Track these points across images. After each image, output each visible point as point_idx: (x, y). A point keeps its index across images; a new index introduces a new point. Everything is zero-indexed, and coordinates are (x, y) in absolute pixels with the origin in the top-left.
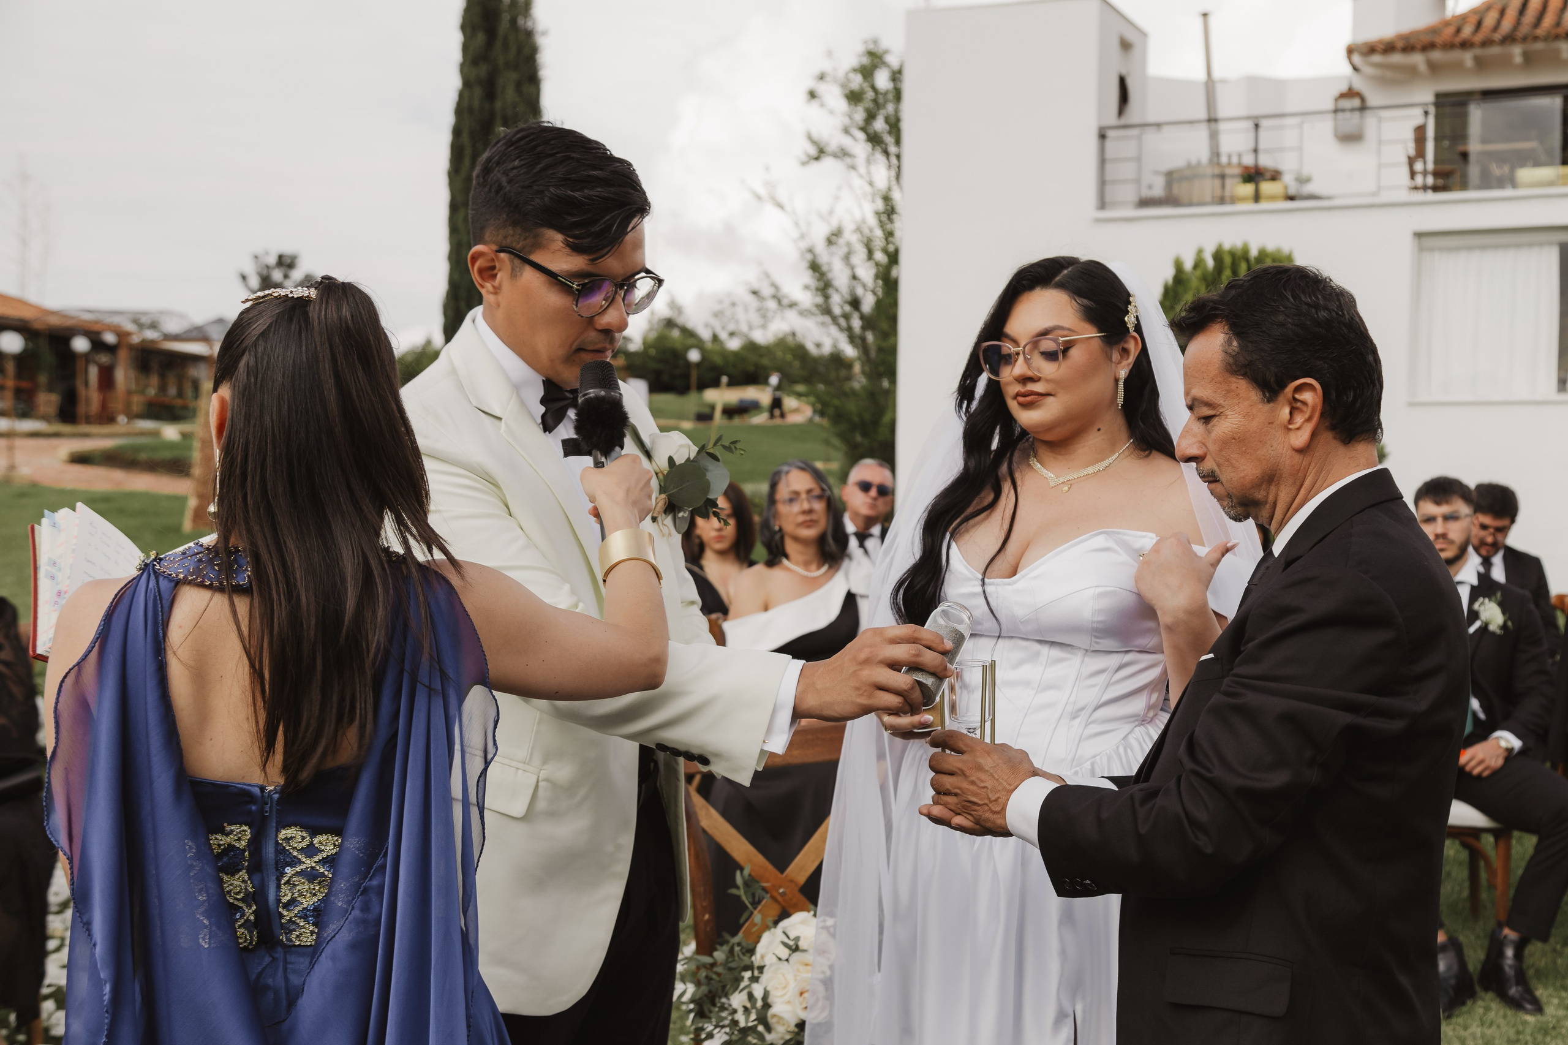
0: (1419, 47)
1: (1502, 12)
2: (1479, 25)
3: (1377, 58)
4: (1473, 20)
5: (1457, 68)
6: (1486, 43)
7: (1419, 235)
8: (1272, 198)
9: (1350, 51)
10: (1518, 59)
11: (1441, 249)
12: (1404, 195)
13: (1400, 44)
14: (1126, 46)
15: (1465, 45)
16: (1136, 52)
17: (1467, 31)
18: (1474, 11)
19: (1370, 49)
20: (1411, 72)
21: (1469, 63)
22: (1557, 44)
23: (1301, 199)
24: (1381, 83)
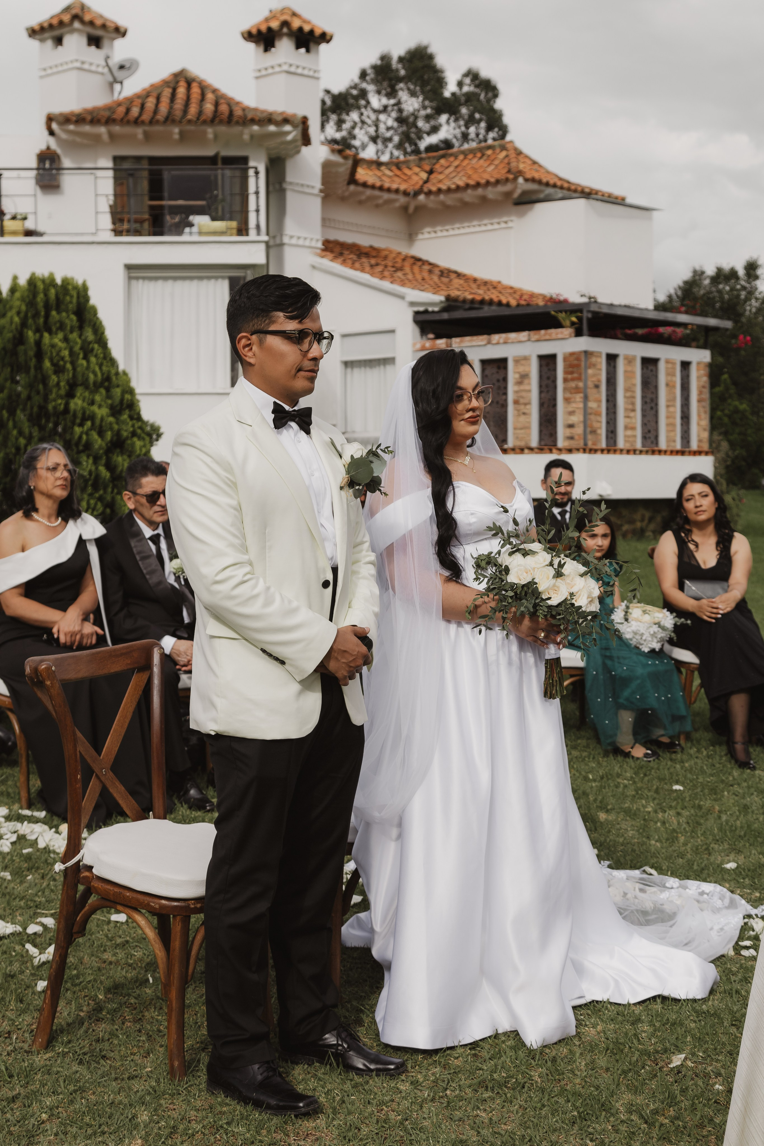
0: (103, 120)
1: (158, 99)
2: (142, 107)
4: (138, 102)
6: (152, 122)
7: (129, 267)
8: (14, 233)
9: (50, 119)
10: (176, 137)
11: (144, 278)
12: (109, 236)
13: (89, 118)
15: (137, 122)
17: (135, 111)
18: (138, 96)
19: (66, 119)
21: (140, 136)
22: (203, 128)
23: (40, 234)
24: (73, 145)
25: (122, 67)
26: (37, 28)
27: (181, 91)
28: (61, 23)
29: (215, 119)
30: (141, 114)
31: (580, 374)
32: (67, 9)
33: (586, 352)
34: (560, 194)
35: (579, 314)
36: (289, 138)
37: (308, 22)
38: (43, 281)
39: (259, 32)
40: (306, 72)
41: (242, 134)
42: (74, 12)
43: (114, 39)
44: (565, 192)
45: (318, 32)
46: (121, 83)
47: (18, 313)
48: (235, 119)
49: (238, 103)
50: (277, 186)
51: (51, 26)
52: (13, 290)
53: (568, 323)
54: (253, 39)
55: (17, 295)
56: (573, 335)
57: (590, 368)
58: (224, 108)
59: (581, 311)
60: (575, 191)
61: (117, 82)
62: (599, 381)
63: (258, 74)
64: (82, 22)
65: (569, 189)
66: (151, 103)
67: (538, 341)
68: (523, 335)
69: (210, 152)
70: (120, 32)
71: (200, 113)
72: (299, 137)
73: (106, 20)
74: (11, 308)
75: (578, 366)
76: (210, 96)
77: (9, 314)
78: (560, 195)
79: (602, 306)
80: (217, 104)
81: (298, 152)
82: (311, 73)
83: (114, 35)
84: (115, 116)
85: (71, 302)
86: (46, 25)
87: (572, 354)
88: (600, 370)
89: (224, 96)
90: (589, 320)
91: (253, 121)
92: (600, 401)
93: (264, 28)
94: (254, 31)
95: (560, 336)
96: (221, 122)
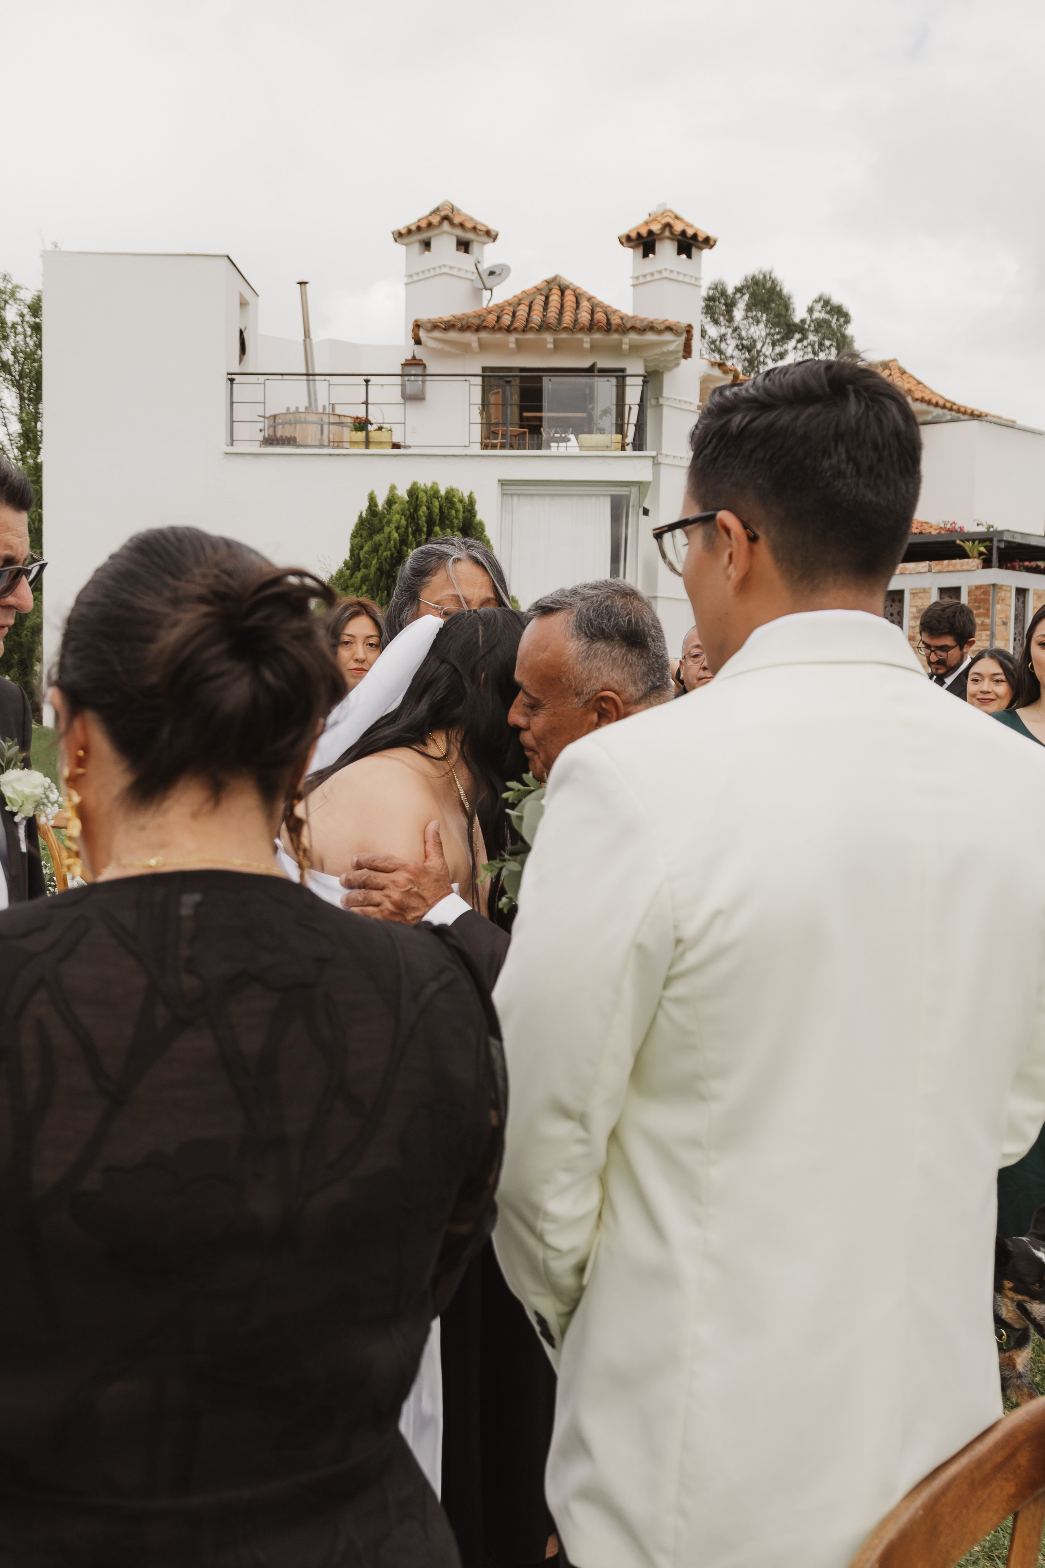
0: (473, 327)
1: (530, 307)
2: (514, 314)
3: (437, 334)
4: (509, 311)
5: (501, 348)
6: (524, 331)
7: (503, 483)
8: (380, 443)
9: (417, 326)
10: (550, 346)
11: (519, 495)
12: (477, 449)
13: (456, 324)
14: (243, 304)
15: (509, 330)
16: (251, 307)
17: (506, 319)
19: (435, 326)
20: (465, 348)
21: (512, 345)
22: (580, 336)
23: (406, 447)
24: (440, 354)
25: (492, 273)
26: (404, 231)
27: (555, 298)
28: (430, 225)
29: (592, 327)
30: (512, 322)
31: (988, 610)
32: (436, 211)
33: (994, 585)
34: (949, 415)
35: (988, 544)
36: (671, 347)
37: (691, 226)
38: (426, 492)
39: (639, 235)
40: (687, 280)
41: (620, 343)
42: (443, 213)
43: (484, 243)
44: (953, 413)
45: (701, 237)
46: (491, 290)
47: (397, 528)
48: (614, 327)
49: (615, 311)
50: (653, 402)
51: (419, 228)
52: (390, 502)
53: (976, 554)
54: (632, 244)
55: (396, 507)
56: (980, 566)
57: (998, 603)
58: (600, 316)
59: (991, 540)
60: (965, 413)
61: (486, 289)
62: (1007, 617)
63: (636, 282)
64: (452, 224)
65: (958, 411)
66: (522, 311)
67: (940, 572)
68: (923, 566)
69: (586, 364)
70: (490, 235)
71: (576, 320)
72: (682, 348)
73: (477, 223)
74: (389, 522)
75: (986, 601)
76: (585, 304)
77: (387, 529)
78: (949, 417)
79: (1015, 535)
80: (592, 313)
81: (677, 365)
82: (693, 281)
83: (485, 239)
84: (485, 324)
85: (457, 517)
86: (413, 228)
87: (978, 587)
88: (1010, 605)
89: (599, 304)
90: (998, 548)
91: (633, 328)
92: (1008, 640)
93: (644, 232)
94: (634, 235)
95: (965, 567)
96: (600, 329)
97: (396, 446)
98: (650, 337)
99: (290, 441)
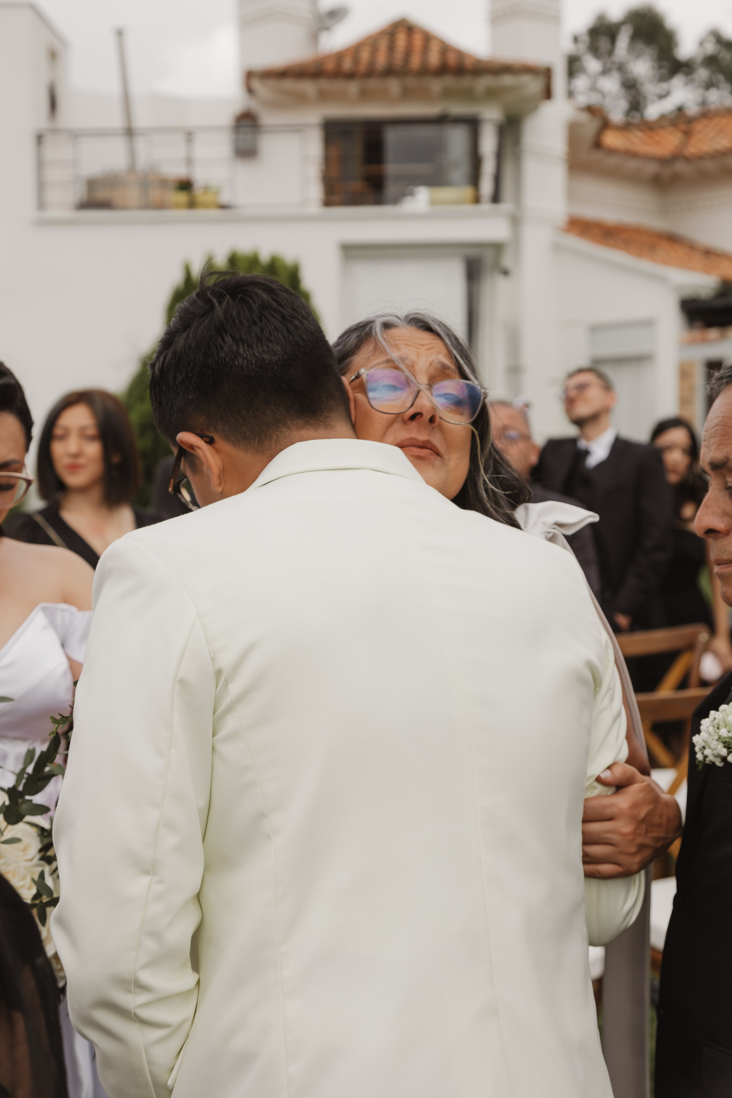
0: (310, 75)
1: (374, 51)
2: (356, 60)
3: (273, 83)
4: (351, 56)
5: (341, 97)
6: (368, 76)
7: (345, 247)
8: (207, 205)
9: (250, 74)
10: (396, 93)
11: (362, 259)
12: (319, 209)
14: (53, 55)
15: (350, 76)
16: (62, 62)
17: (348, 66)
18: (350, 49)
19: (269, 75)
20: (303, 97)
21: (355, 93)
22: (430, 80)
23: (235, 208)
24: (274, 105)
25: (331, 14)
29: (442, 70)
30: (354, 66)
36: (530, 90)
40: (547, 12)
41: (475, 87)
46: (329, 30)
48: (467, 71)
49: (468, 55)
58: (452, 59)
61: (324, 29)
63: (495, 17)
69: (436, 111)
71: (425, 64)
72: (541, 90)
76: (435, 47)
80: (443, 55)
81: (537, 108)
82: (553, 13)
84: (324, 71)
89: (451, 47)
91: (487, 70)
96: (450, 73)
97: (223, 207)
98: (507, 80)
99: (105, 205)
